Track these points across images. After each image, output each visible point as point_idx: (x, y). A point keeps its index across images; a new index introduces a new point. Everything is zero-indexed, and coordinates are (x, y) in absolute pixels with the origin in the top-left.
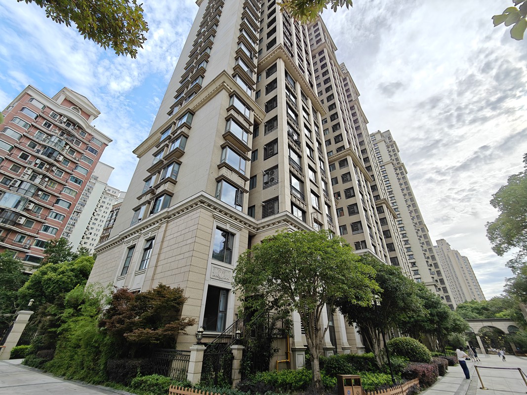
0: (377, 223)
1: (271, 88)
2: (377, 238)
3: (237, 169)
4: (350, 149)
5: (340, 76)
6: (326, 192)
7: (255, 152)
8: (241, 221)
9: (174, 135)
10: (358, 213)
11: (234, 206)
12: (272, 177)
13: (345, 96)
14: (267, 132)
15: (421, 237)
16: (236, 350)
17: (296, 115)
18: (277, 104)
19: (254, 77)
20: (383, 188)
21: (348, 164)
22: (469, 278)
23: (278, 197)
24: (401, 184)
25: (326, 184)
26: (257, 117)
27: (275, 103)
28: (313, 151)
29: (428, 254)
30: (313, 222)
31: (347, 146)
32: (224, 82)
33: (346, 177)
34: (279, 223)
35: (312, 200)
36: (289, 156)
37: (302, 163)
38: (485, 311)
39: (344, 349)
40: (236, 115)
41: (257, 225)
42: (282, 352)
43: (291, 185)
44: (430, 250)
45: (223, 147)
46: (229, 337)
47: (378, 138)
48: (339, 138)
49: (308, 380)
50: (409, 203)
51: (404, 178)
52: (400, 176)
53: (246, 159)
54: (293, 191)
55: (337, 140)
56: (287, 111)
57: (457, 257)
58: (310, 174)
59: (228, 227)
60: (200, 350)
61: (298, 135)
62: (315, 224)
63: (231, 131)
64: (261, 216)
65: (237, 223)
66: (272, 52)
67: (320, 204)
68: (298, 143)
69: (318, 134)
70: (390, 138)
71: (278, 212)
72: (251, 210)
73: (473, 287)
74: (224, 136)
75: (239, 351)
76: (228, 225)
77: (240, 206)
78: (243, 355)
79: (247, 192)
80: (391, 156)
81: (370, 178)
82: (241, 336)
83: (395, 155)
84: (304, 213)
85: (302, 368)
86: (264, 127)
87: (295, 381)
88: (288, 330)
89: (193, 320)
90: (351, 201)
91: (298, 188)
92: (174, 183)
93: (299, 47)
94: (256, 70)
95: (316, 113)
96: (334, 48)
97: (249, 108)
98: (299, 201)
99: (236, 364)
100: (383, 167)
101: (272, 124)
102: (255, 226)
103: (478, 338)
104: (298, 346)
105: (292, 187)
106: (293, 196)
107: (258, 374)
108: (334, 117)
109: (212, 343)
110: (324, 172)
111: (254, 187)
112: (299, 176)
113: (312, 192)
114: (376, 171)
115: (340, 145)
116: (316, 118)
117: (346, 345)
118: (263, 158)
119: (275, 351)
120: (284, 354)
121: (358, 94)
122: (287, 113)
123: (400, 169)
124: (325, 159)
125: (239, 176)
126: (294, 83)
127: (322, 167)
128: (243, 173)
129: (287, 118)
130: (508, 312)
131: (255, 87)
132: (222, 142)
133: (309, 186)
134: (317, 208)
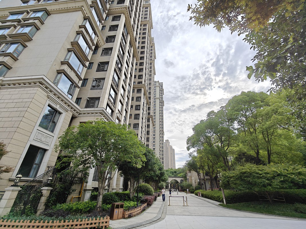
0: (145, 126)
1: (113, 29)
2: (143, 133)
3: (76, 70)
4: (144, 85)
5: (150, 43)
6: (127, 103)
7: (91, 64)
8: (69, 106)
9: (24, 21)
10: (139, 119)
11: (67, 94)
12: (99, 84)
13: (149, 56)
14: (103, 55)
15: (161, 137)
16: (46, 191)
17: (124, 53)
18: (114, 40)
19: (104, 16)
20: (153, 110)
21: (141, 92)
22: (172, 159)
23: (100, 98)
24: (160, 110)
25: (128, 99)
26: (99, 42)
27: (113, 39)
28: (127, 78)
29: (161, 145)
30: (116, 118)
31: (143, 83)
32: (83, 6)
33: (139, 99)
34: (96, 113)
35: (119, 106)
36: (113, 76)
37: (119, 82)
38: (175, 173)
39: (113, 189)
40: (85, 33)
41: (80, 111)
42: (77, 191)
43: (110, 93)
44: (163, 144)
45: (69, 51)
46: (40, 182)
47: (157, 84)
48: (140, 77)
49: (92, 207)
50: (161, 120)
51: (162, 108)
52: (161, 106)
53: (84, 65)
54: (110, 97)
55: (139, 77)
56: (119, 48)
57: (171, 149)
58: (122, 91)
59: (58, 107)
60: (16, 191)
61: (122, 65)
62: (117, 120)
63: (78, 42)
64: (84, 106)
65: (66, 106)
66: (120, 7)
67: (122, 110)
68: (120, 70)
69: (132, 70)
70: (162, 86)
71: (97, 107)
72: (78, 100)
73: (173, 163)
74: (72, 44)
75: (48, 191)
76: (58, 106)
77: (71, 95)
78: (51, 194)
79: (79, 87)
80: (160, 95)
81: (149, 103)
82: (51, 182)
83: (162, 95)
84: (113, 111)
85: (88, 200)
86: (102, 50)
87: (84, 208)
88: (85, 178)
89: (11, 168)
90: (137, 112)
91: (113, 96)
92: (16, 59)
93: (135, 15)
94: (107, 12)
95: (134, 57)
96: (151, 27)
97: (95, 33)
98: (112, 104)
99: (43, 200)
100: (155, 100)
101: (108, 51)
102: (78, 111)
103: (169, 184)
104: (88, 188)
105: (110, 95)
106: (109, 100)
107: (58, 205)
108: (141, 64)
109: (24, 186)
110: (129, 92)
111: (84, 86)
112: (116, 90)
113: (120, 101)
114: (152, 100)
115: (140, 80)
116: (133, 60)
117: (115, 187)
118: (96, 70)
119: (73, 191)
120: (78, 192)
121: (155, 58)
122: (119, 49)
123: (162, 103)
124: (131, 85)
125: (76, 75)
126: (128, 34)
127: (129, 89)
128: (79, 74)
129: (118, 52)
130: (182, 174)
131: (103, 22)
132: (70, 47)
133: (119, 97)
134: (120, 111)
